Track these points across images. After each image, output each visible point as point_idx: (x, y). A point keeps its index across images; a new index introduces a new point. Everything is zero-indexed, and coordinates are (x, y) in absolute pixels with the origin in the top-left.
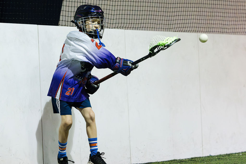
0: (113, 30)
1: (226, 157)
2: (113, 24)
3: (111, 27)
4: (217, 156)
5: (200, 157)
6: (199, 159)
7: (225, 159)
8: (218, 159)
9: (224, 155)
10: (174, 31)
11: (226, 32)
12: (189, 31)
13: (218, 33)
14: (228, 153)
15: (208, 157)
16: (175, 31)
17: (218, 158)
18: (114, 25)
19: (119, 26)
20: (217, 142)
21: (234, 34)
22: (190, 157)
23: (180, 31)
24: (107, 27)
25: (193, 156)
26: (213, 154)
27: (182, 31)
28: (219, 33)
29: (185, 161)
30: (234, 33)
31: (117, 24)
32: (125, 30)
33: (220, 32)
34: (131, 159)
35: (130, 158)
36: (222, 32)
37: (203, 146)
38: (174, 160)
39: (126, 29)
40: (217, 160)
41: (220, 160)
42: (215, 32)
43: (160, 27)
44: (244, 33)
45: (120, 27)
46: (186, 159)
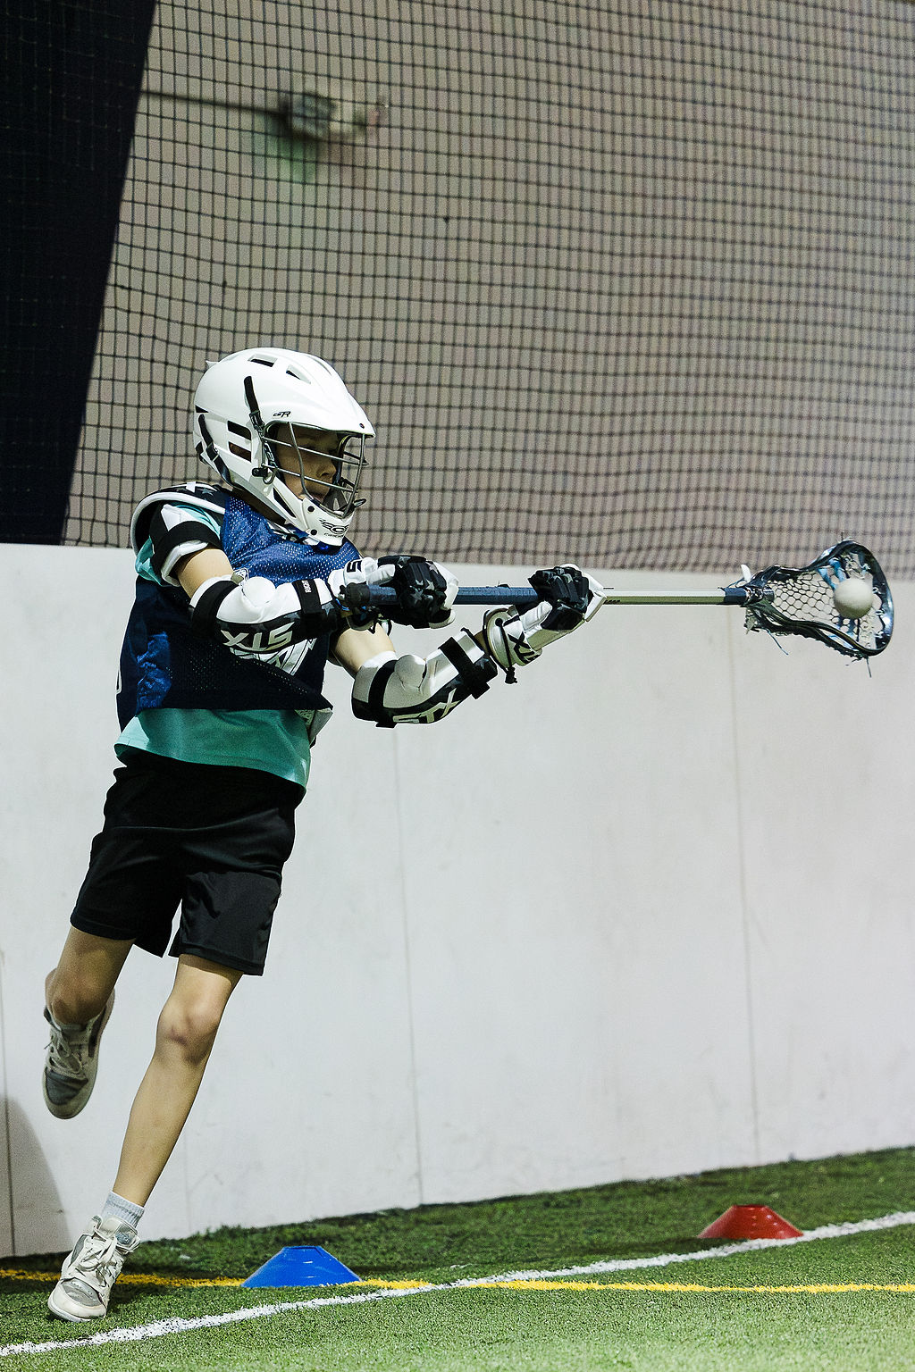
1: (869, 1165)
4: (826, 1162)
5: (745, 1170)
6: (740, 1177)
7: (866, 1175)
8: (830, 1175)
9: (858, 1155)
10: (613, 567)
14: (877, 1145)
15: (784, 1166)
16: (623, 567)
17: (833, 1170)
20: (822, 1096)
22: (696, 1167)
23: (642, 566)
25: (713, 1165)
26: (804, 1154)
29: (676, 1189)
34: (421, 1183)
35: (418, 1175)
37: (756, 1114)
38: (625, 1184)
40: (829, 1180)
41: (842, 1180)
46: (678, 1178)
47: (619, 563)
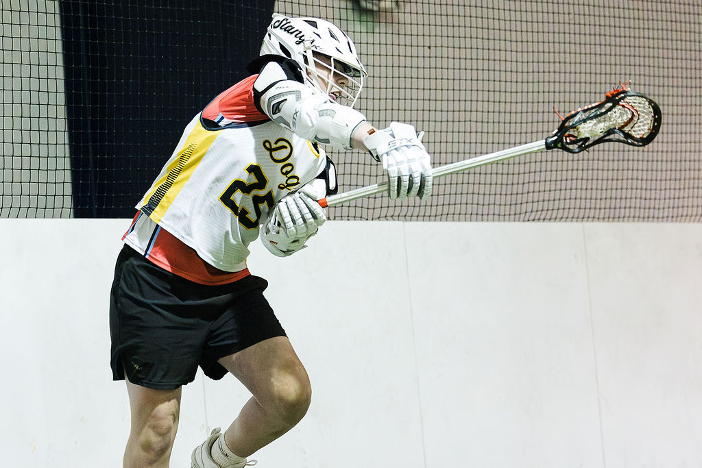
0: (376, 222)
2: (374, 209)
3: (370, 218)
10: (524, 221)
11: (653, 217)
12: (562, 218)
13: (634, 221)
16: (529, 220)
18: (377, 212)
19: (390, 213)
21: (672, 221)
24: (361, 217)
27: (544, 219)
28: (636, 219)
30: (674, 218)
31: (385, 210)
32: (405, 223)
33: (639, 217)
36: (644, 218)
39: (406, 220)
42: (626, 219)
43: (491, 212)
44: (698, 217)
45: (392, 216)
47: (526, 219)
